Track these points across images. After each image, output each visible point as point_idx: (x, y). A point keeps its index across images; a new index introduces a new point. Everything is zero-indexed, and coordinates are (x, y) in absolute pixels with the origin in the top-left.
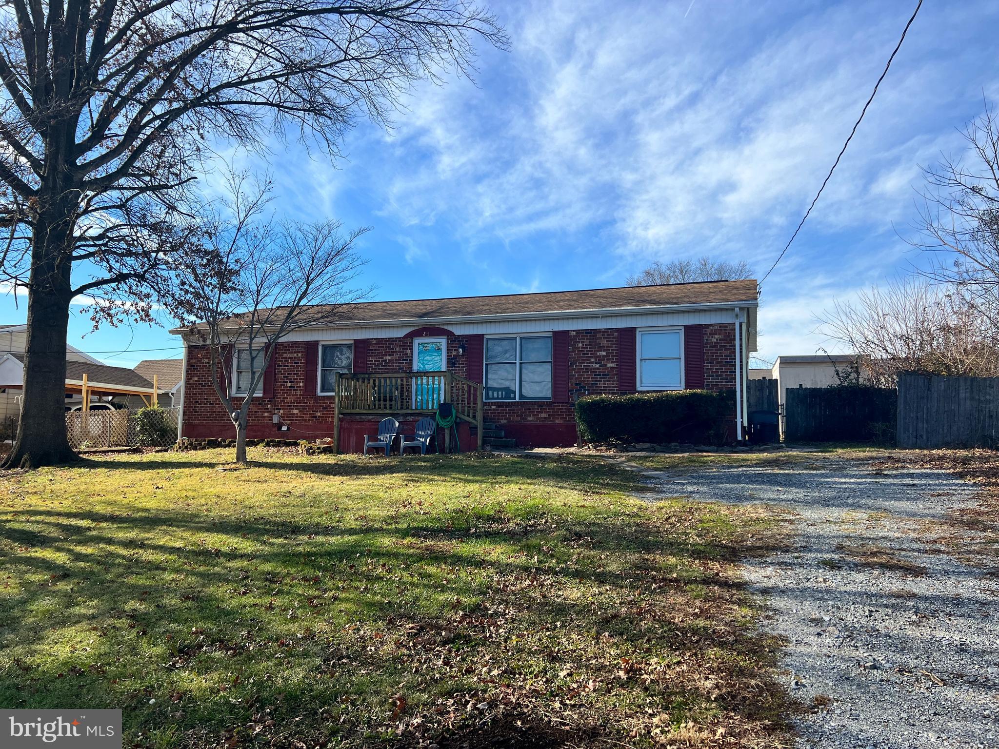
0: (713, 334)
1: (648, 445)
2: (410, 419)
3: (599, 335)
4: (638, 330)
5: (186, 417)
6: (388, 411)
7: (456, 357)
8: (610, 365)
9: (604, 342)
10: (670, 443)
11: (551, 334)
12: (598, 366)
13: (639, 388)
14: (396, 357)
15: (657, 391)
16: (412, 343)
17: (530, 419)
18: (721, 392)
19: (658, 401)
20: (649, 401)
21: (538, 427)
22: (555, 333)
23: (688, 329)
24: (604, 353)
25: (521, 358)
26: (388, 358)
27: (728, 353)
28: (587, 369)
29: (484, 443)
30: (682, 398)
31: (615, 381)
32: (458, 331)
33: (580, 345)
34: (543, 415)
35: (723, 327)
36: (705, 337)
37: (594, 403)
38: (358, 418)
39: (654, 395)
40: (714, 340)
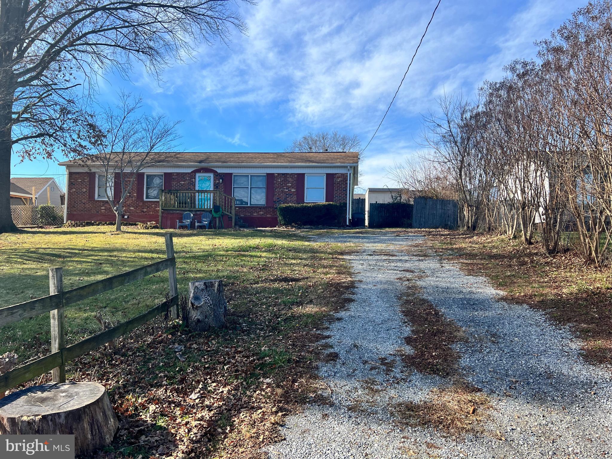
0: (338, 178)
1: (309, 226)
2: (198, 213)
3: (288, 176)
4: (306, 175)
5: (69, 210)
6: (187, 209)
7: (218, 183)
8: (293, 190)
9: (290, 180)
10: (318, 225)
11: (265, 175)
12: (287, 190)
13: (305, 202)
14: (187, 182)
15: (314, 203)
16: (195, 175)
17: (255, 214)
18: (341, 204)
19: (314, 207)
20: (310, 207)
21: (259, 218)
22: (268, 174)
23: (328, 175)
24: (290, 185)
25: (251, 186)
26: (183, 183)
27: (344, 186)
28: (282, 192)
29: (235, 225)
30: (324, 206)
31: (295, 198)
32: (219, 171)
33: (279, 180)
34: (261, 213)
35: (343, 175)
36: (335, 179)
37: (286, 207)
38: (171, 212)
39: (313, 204)
40: (339, 180)
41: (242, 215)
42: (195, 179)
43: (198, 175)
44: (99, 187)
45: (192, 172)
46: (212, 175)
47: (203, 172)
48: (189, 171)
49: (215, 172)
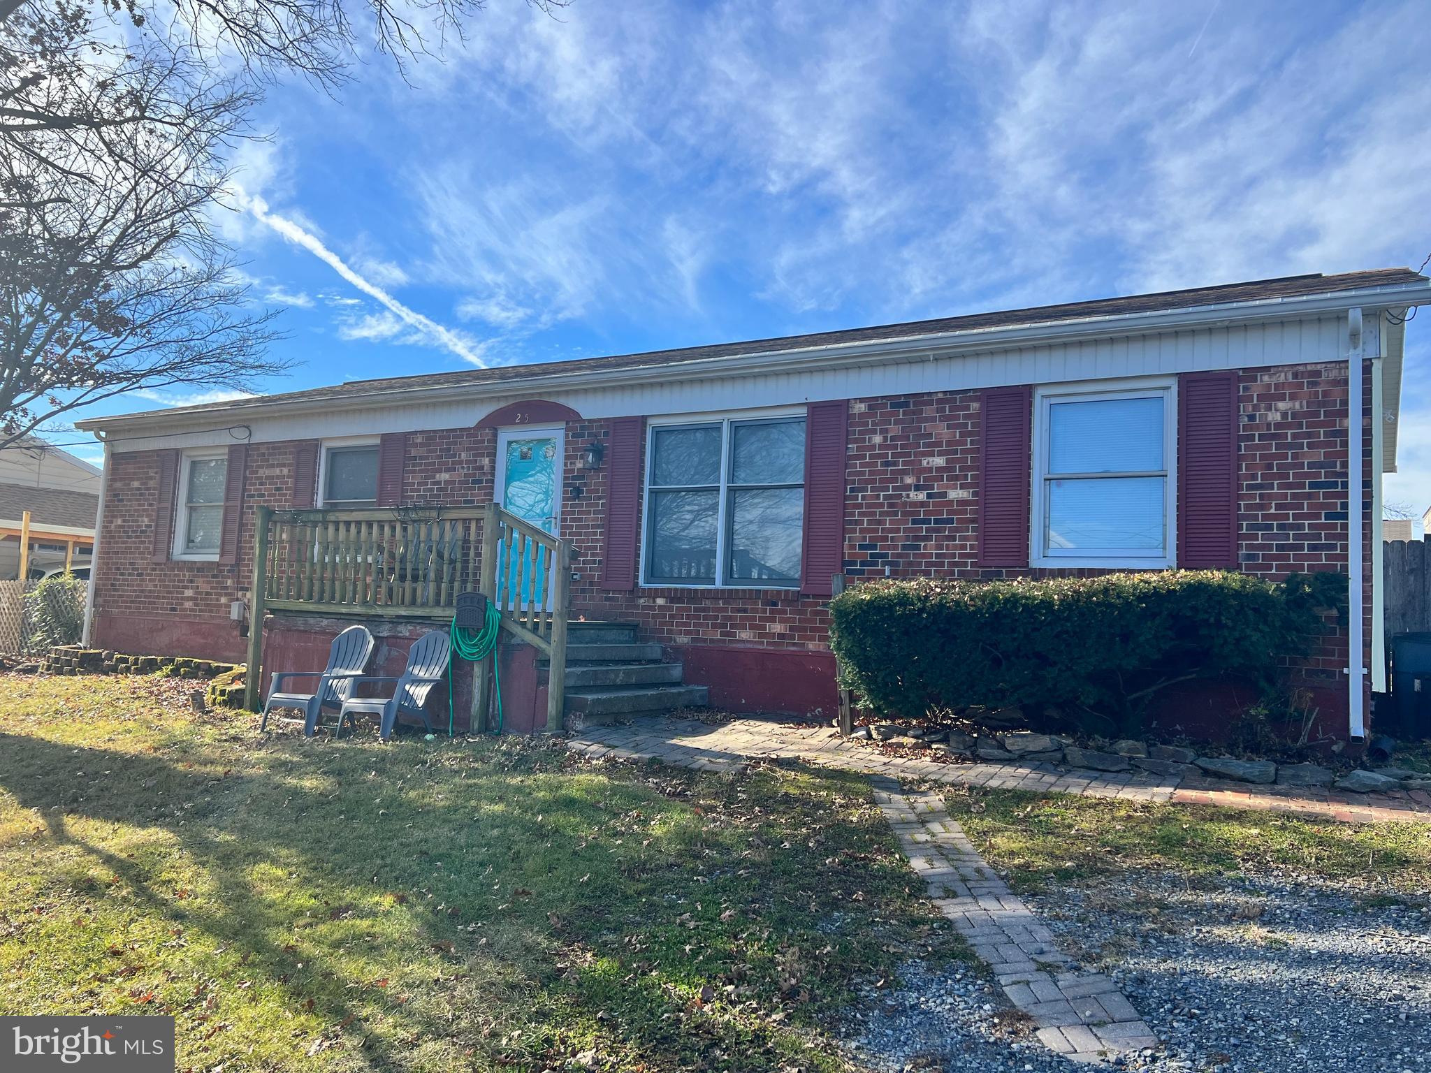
0: (1269, 398)
2: (404, 631)
3: (928, 411)
4: (1039, 393)
8: (955, 494)
9: (941, 431)
11: (802, 412)
12: (922, 496)
13: (1036, 562)
17: (744, 635)
18: (1294, 583)
21: (763, 656)
22: (814, 408)
23: (1190, 383)
24: (940, 461)
25: (732, 476)
26: (445, 476)
27: (1320, 455)
28: (893, 506)
31: (969, 539)
33: (877, 439)
34: (778, 628)
35: (1306, 375)
36: (1245, 409)
38: (300, 621)
40: (1273, 417)
41: (683, 639)
42: (493, 455)
43: (505, 436)
44: (192, 510)
45: (482, 424)
46: (556, 433)
47: (522, 422)
48: (469, 418)
49: (569, 416)
